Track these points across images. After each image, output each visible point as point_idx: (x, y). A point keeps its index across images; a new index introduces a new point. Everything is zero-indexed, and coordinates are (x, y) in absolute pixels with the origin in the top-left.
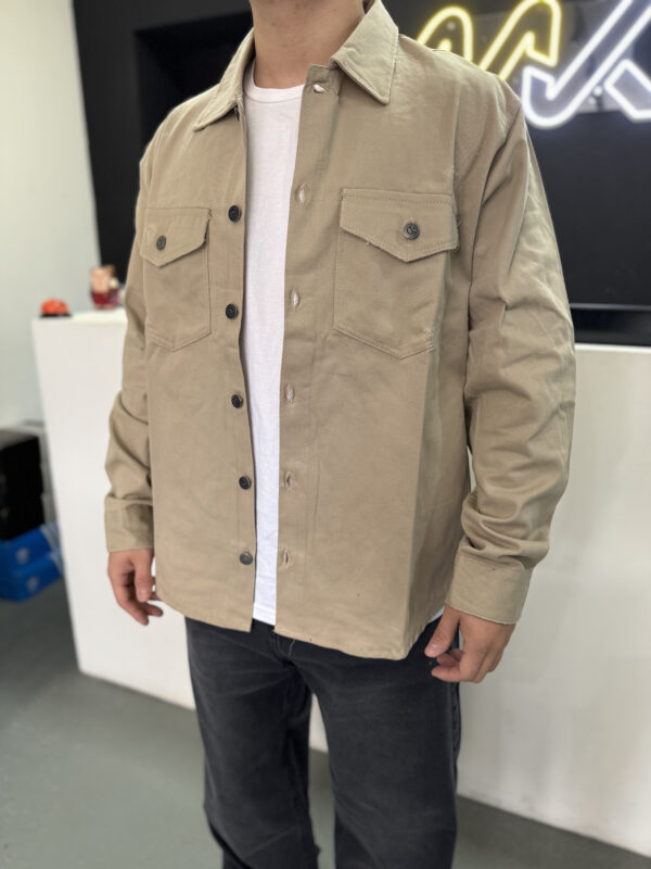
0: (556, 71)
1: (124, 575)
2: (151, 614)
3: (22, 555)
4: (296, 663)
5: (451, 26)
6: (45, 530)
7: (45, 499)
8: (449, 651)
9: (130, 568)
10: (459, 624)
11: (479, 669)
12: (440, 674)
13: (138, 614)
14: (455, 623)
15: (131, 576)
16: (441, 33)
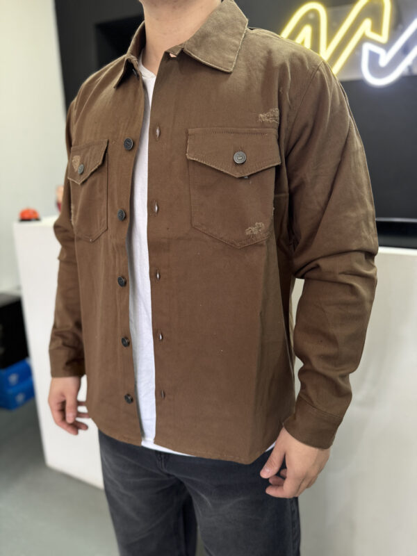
0: (387, 46)
2: (81, 428)
3: (13, 378)
5: (311, 16)
8: (278, 474)
10: (285, 456)
12: (271, 492)
13: (70, 429)
14: (282, 454)
15: (63, 404)
16: (305, 20)
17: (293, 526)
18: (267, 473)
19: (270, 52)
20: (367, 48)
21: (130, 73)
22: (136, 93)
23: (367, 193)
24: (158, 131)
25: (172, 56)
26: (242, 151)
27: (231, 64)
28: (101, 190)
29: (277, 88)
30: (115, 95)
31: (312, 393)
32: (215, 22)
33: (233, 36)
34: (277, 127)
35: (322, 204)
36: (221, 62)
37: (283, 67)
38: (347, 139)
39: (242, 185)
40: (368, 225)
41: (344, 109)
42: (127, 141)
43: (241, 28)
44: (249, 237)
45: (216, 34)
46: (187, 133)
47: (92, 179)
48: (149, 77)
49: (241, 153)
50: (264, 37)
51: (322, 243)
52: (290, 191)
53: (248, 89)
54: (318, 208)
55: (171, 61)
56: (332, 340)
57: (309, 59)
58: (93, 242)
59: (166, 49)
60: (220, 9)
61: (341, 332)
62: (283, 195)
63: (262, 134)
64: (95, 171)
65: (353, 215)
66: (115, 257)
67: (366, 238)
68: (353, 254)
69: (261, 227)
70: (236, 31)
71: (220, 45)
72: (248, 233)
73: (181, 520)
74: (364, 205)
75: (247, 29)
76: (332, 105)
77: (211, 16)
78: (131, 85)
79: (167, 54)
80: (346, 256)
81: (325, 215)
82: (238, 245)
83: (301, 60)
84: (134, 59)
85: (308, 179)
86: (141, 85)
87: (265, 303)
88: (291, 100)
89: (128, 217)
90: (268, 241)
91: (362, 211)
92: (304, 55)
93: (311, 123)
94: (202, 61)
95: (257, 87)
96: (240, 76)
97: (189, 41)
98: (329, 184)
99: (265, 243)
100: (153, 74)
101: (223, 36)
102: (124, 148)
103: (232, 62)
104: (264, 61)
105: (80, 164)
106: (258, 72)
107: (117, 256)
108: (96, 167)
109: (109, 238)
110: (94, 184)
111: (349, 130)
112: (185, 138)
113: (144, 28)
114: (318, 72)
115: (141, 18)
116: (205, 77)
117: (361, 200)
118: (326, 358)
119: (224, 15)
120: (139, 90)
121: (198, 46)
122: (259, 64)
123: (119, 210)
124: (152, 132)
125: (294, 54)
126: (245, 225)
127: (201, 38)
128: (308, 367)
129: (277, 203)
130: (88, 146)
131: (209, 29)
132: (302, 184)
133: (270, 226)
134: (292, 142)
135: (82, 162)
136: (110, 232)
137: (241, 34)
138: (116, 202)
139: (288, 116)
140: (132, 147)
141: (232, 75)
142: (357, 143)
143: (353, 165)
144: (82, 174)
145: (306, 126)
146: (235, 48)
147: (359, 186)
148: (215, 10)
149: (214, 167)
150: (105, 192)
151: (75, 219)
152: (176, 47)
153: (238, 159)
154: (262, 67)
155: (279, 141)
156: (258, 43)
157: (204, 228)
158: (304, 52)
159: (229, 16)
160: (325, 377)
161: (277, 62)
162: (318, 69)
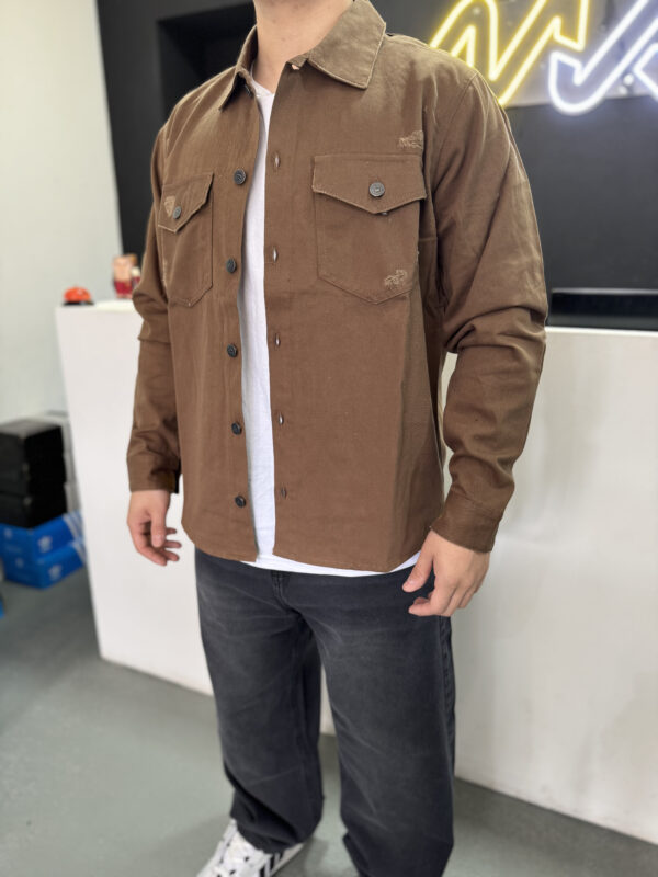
0: (584, 56)
1: (143, 524)
2: (170, 559)
3: (45, 543)
5: (477, 11)
6: (67, 519)
7: (68, 488)
10: (433, 563)
12: (415, 609)
13: (156, 557)
14: (430, 560)
15: (148, 525)
16: (466, 18)
17: (446, 675)
18: (411, 586)
19: (412, 63)
20: (556, 57)
21: (241, 89)
22: (248, 115)
23: (532, 237)
24: (277, 160)
25: (295, 67)
26: (380, 181)
27: (364, 78)
28: (203, 238)
29: (421, 107)
30: (221, 119)
31: (464, 483)
32: (346, 26)
33: (368, 43)
34: (421, 153)
35: (478, 250)
36: (353, 77)
37: (428, 81)
38: (506, 171)
39: (379, 222)
40: (533, 277)
41: (503, 133)
42: (237, 175)
43: (378, 34)
44: (388, 289)
45: (346, 41)
46: (313, 163)
47: (193, 223)
48: (265, 95)
49: (379, 184)
50: (405, 45)
51: (477, 300)
52: (438, 235)
53: (387, 108)
54: (473, 255)
55: (292, 76)
56: (488, 416)
57: (460, 71)
58: (192, 307)
59: (287, 59)
60: (352, 10)
61: (500, 407)
62: (429, 239)
63: (403, 162)
64: (197, 212)
65: (515, 263)
66: (222, 322)
67: (530, 292)
68: (514, 310)
69: (402, 276)
70: (371, 38)
71: (352, 55)
72: (387, 283)
73: (300, 686)
74: (529, 252)
75: (385, 35)
76: (488, 128)
77: (341, 18)
78: (241, 106)
79: (288, 65)
80: (506, 314)
81: (481, 264)
82: (375, 299)
83: (450, 73)
84: (245, 72)
85: (460, 217)
86: (255, 104)
87: (407, 373)
88: (438, 121)
89: (238, 268)
90: (411, 293)
91: (525, 259)
92: (454, 68)
93: (462, 151)
94: (330, 74)
95: (397, 105)
96: (376, 94)
97: (314, 49)
98: (485, 224)
99: (407, 295)
100: (268, 92)
101: (355, 45)
102: (233, 182)
103: (366, 76)
104: (405, 74)
105: (176, 206)
106: (398, 88)
107: (225, 319)
108: (199, 207)
109: (215, 298)
110: (194, 230)
111: (510, 160)
112: (310, 167)
113: (255, 33)
114: (471, 88)
115: (251, 20)
116: (334, 94)
117: (525, 245)
118: (481, 438)
119: (356, 18)
120: (252, 112)
121: (325, 56)
122: (400, 79)
123: (227, 260)
124: (270, 160)
125: (441, 66)
126: (383, 275)
127: (330, 46)
128: (460, 452)
129: (422, 247)
130: (187, 183)
131: (339, 35)
132: (453, 224)
133: (414, 275)
134: (440, 173)
135: (177, 204)
136: (216, 290)
137: (377, 42)
138: (224, 250)
139: (434, 140)
140: (244, 181)
141: (366, 92)
142: (520, 175)
143: (514, 201)
144: (178, 218)
145: (455, 153)
146: (369, 59)
147: (522, 228)
148: (346, 12)
149: (346, 201)
150: (209, 239)
151: (168, 279)
152: (299, 57)
153: (375, 191)
154: (403, 82)
155: (423, 171)
156: (398, 53)
157: (334, 279)
158: (454, 64)
159: (362, 19)
160: (481, 461)
161: (421, 76)
162: (471, 84)
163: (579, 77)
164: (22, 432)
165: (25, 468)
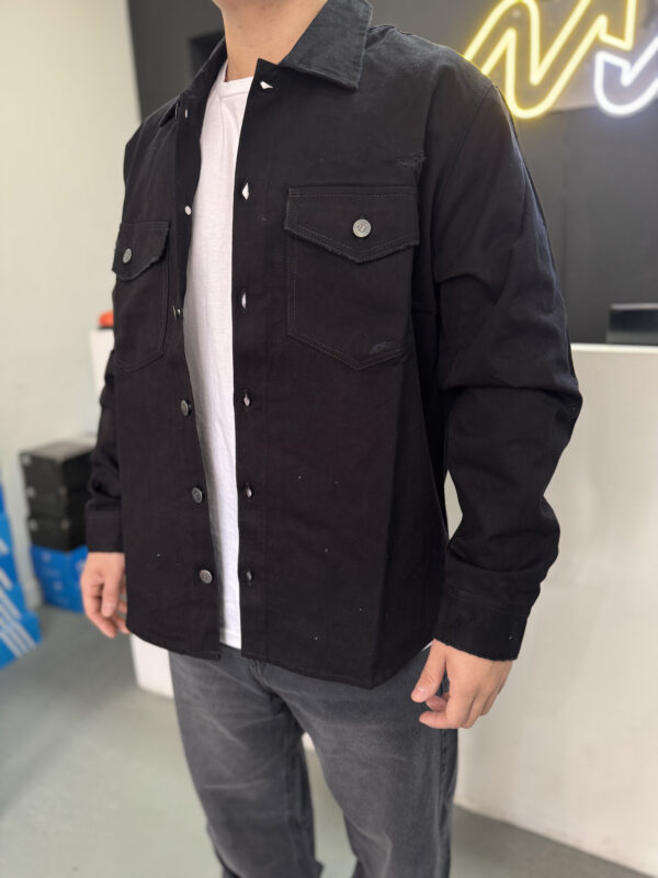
0: (631, 56)
1: (94, 586)
4: (280, 695)
5: (516, 14)
9: (100, 580)
10: (445, 664)
11: (468, 715)
12: (427, 720)
16: (506, 21)
20: (602, 58)
163: (628, 76)
164: (59, 455)
165: (63, 491)
